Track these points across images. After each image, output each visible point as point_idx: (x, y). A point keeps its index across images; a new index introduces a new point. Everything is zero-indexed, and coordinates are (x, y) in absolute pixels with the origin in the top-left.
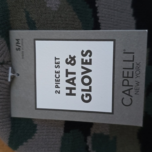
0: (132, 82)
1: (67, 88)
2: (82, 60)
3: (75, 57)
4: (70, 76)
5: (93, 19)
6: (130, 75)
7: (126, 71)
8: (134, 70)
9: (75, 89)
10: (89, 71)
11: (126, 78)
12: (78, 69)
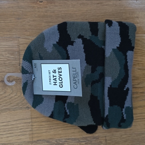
0: (76, 79)
1: (54, 82)
2: (58, 71)
3: (56, 70)
4: (55, 78)
5: (66, 55)
6: (75, 77)
7: (74, 75)
8: (77, 75)
9: (56, 82)
10: (61, 75)
11: (74, 78)
12: (57, 74)
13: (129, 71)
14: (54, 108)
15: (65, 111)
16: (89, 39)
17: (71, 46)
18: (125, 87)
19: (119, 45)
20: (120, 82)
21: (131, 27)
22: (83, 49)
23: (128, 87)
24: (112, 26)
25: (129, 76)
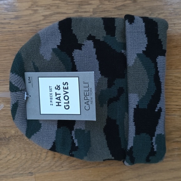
0: (89, 97)
1: (56, 102)
2: (64, 87)
3: (59, 86)
4: (58, 96)
5: (71, 63)
6: (88, 94)
7: (85, 92)
8: (89, 92)
9: (60, 102)
10: (67, 93)
11: (86, 96)
12: (61, 92)
13: (162, 84)
14: (57, 137)
15: (72, 141)
16: (103, 40)
17: (78, 50)
18: (157, 107)
19: (146, 48)
20: (150, 100)
21: (160, 23)
22: (96, 54)
23: (160, 107)
24: (133, 23)
25: (162, 91)
